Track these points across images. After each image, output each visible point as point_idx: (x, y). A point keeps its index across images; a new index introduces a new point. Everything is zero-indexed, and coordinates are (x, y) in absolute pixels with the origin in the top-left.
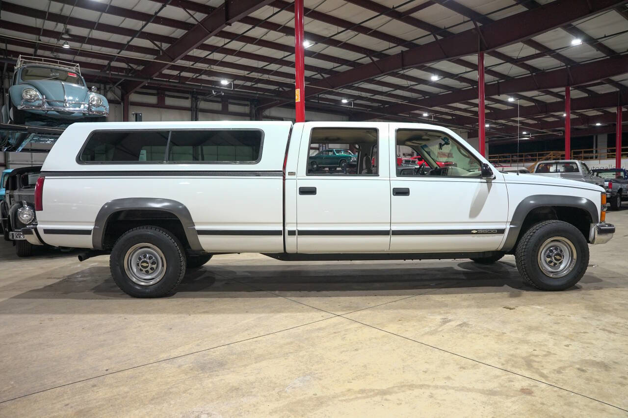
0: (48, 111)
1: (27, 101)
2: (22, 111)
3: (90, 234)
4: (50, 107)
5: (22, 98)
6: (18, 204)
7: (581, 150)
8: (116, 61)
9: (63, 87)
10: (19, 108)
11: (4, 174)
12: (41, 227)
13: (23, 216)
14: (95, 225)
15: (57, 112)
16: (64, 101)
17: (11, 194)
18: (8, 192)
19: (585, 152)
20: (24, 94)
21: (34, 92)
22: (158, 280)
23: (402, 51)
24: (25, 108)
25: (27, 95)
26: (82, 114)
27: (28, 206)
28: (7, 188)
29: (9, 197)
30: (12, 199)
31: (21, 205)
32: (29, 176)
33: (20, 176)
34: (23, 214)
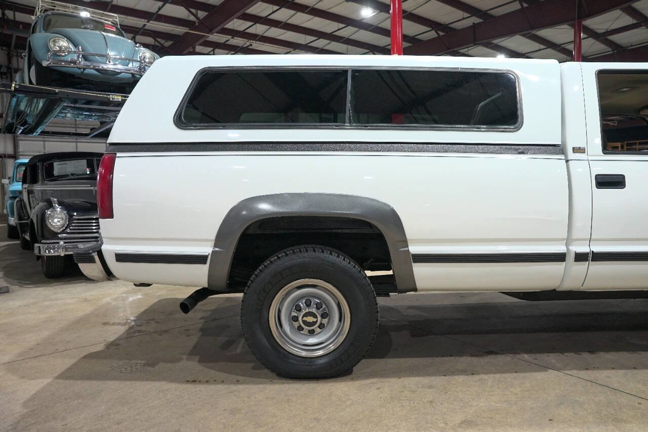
0: (84, 69)
1: (56, 54)
2: (48, 68)
3: (205, 263)
4: (88, 64)
5: (48, 50)
6: (45, 203)
7: (635, 141)
8: (141, 35)
9: (105, 38)
10: (45, 64)
11: (17, 165)
12: (109, 248)
13: (53, 221)
14: (215, 246)
15: (97, 70)
16: (105, 56)
17: (30, 189)
18: (26, 186)
19: (640, 144)
20: (51, 44)
21: (64, 43)
22: (332, 347)
23: (474, 23)
24: (52, 65)
25: (55, 45)
26: (130, 76)
27: (59, 205)
28: (24, 182)
29: (26, 193)
30: (31, 195)
31: (50, 205)
32: (55, 164)
33: (43, 165)
34: (53, 217)
